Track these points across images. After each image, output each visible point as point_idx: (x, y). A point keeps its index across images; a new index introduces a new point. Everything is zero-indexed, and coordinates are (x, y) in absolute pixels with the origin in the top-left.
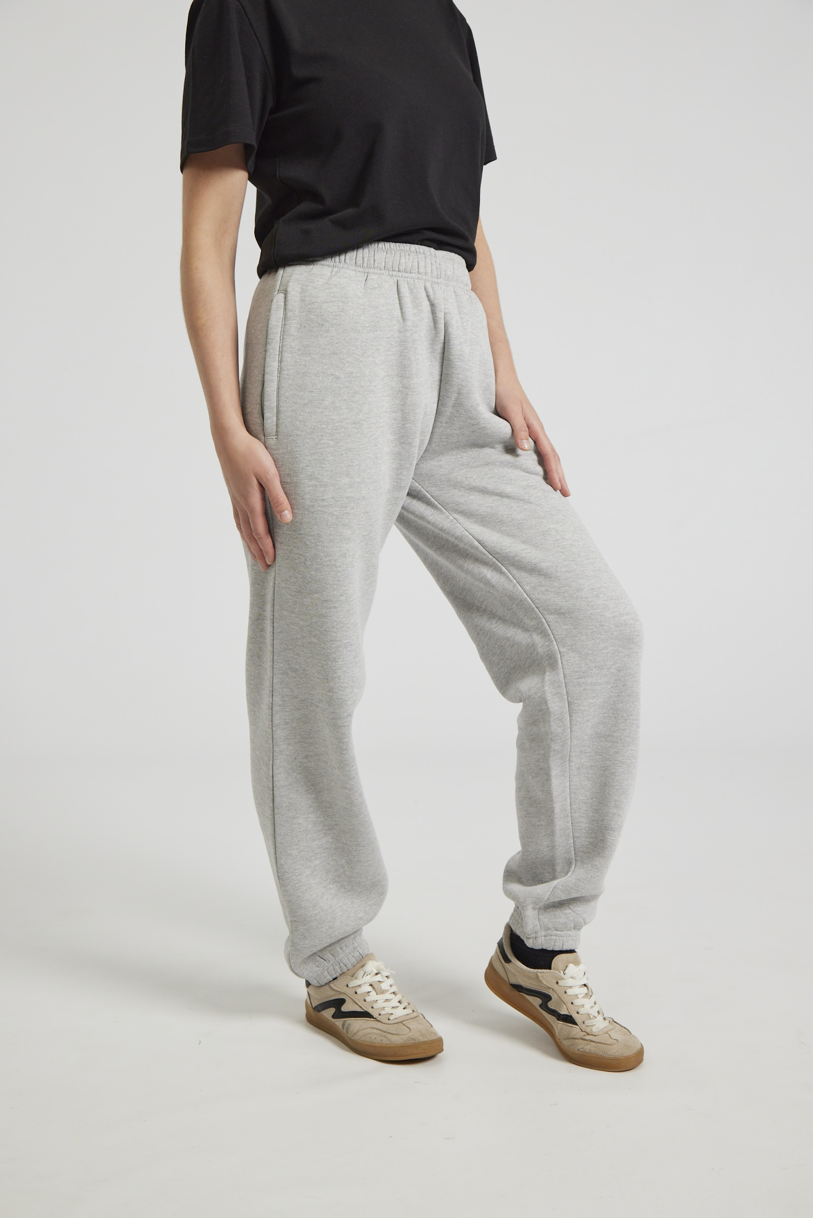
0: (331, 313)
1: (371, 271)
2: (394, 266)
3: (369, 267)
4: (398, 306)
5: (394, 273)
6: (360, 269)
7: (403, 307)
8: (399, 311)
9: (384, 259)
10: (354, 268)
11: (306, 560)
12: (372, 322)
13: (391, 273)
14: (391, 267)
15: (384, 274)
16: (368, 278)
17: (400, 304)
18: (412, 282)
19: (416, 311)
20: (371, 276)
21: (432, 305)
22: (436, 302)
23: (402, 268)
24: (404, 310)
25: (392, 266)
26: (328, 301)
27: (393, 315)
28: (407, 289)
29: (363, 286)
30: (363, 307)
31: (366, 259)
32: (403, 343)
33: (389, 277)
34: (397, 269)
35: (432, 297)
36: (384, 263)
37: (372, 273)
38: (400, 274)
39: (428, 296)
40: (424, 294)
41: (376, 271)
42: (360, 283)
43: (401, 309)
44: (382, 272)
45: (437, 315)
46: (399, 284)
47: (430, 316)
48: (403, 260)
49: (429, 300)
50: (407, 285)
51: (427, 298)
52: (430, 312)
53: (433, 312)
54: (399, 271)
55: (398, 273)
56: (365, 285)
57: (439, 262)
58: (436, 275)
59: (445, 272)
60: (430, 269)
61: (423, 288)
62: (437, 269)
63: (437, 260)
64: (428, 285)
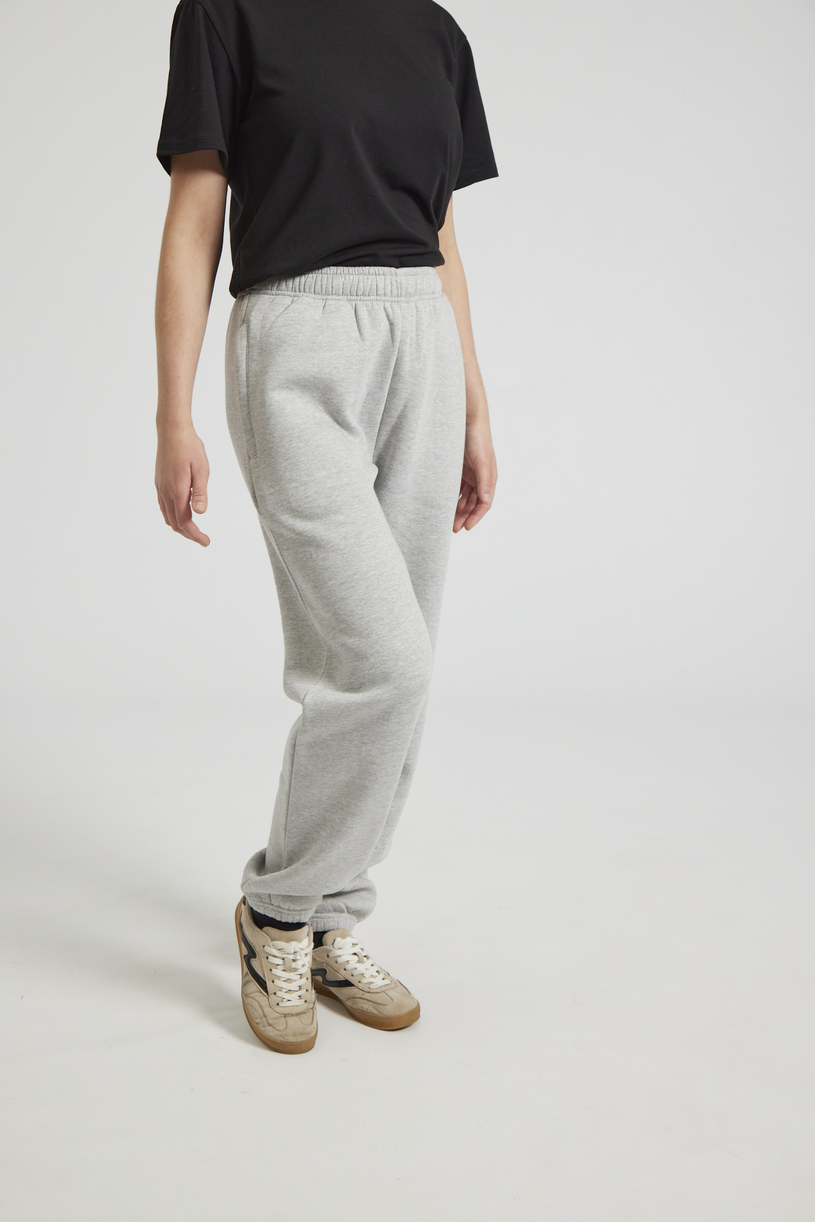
0: (289, 334)
1: (329, 297)
2: (352, 291)
3: (327, 294)
4: (357, 328)
5: (352, 298)
6: (319, 297)
7: (361, 328)
8: (358, 333)
9: (342, 286)
10: (313, 295)
11: (311, 554)
12: (330, 342)
13: (349, 297)
14: (349, 292)
15: (342, 300)
16: (326, 304)
17: (358, 326)
18: (370, 304)
19: (375, 331)
20: (329, 302)
21: (391, 324)
22: (395, 321)
23: (360, 292)
24: (362, 331)
25: (350, 290)
26: (286, 324)
27: (350, 336)
28: (366, 311)
29: (321, 310)
30: (320, 328)
31: (324, 287)
32: (362, 362)
33: (347, 302)
34: (355, 294)
35: (391, 316)
36: (342, 289)
37: (331, 299)
38: (359, 298)
39: (388, 316)
40: (384, 314)
41: (334, 297)
42: (317, 308)
43: (360, 330)
44: (340, 297)
45: (395, 334)
46: (357, 307)
47: (389, 334)
48: (361, 285)
49: (389, 319)
50: (365, 308)
51: (386, 318)
52: (389, 331)
53: (392, 331)
54: (357, 295)
55: (356, 297)
56: (323, 310)
57: (399, 281)
58: (396, 295)
59: (406, 289)
60: (390, 289)
61: (382, 309)
62: (397, 288)
63: (397, 279)
64: (388, 305)
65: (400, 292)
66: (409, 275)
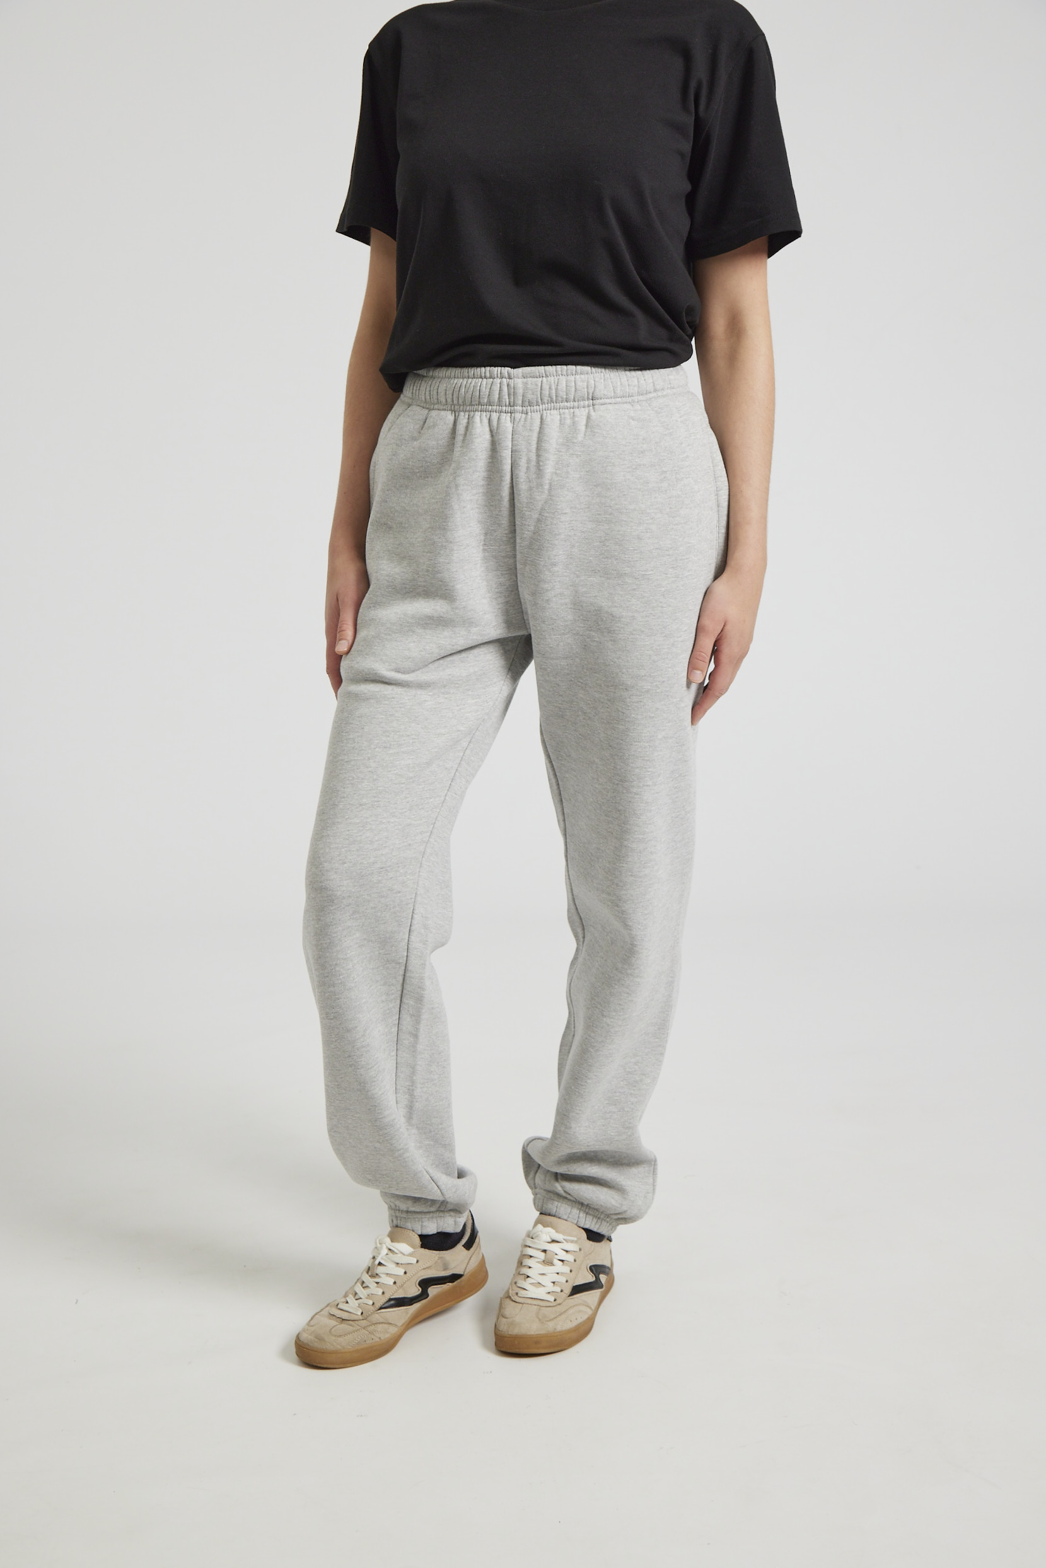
2: (454, 399)
12: (422, 467)
16: (428, 416)
20: (431, 414)
25: (452, 398)
29: (421, 424)
34: (457, 403)
38: (461, 408)
39: (490, 430)
40: (487, 429)
42: (419, 422)
46: (457, 421)
49: (492, 434)
54: (459, 405)
56: (424, 424)
57: (512, 385)
58: (508, 403)
59: (523, 396)
60: (498, 396)
61: (486, 421)
62: (509, 395)
63: (510, 383)
64: (495, 416)
65: (512, 400)
66: (531, 377)
